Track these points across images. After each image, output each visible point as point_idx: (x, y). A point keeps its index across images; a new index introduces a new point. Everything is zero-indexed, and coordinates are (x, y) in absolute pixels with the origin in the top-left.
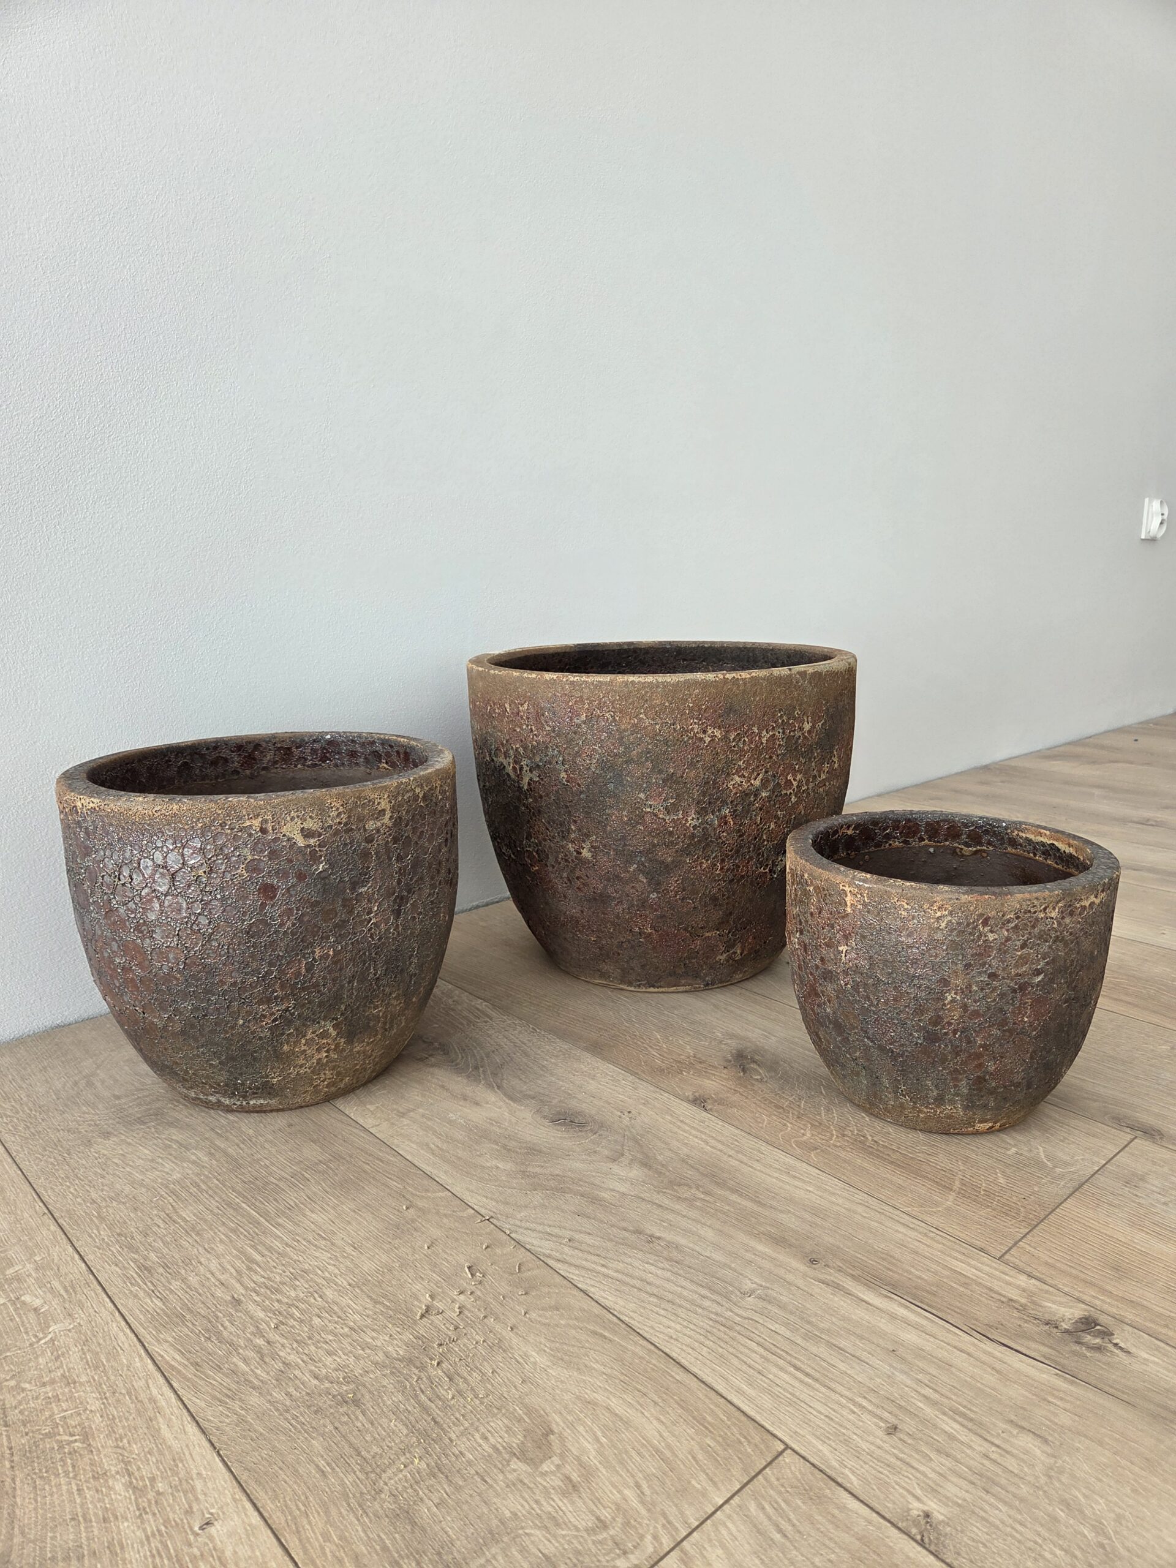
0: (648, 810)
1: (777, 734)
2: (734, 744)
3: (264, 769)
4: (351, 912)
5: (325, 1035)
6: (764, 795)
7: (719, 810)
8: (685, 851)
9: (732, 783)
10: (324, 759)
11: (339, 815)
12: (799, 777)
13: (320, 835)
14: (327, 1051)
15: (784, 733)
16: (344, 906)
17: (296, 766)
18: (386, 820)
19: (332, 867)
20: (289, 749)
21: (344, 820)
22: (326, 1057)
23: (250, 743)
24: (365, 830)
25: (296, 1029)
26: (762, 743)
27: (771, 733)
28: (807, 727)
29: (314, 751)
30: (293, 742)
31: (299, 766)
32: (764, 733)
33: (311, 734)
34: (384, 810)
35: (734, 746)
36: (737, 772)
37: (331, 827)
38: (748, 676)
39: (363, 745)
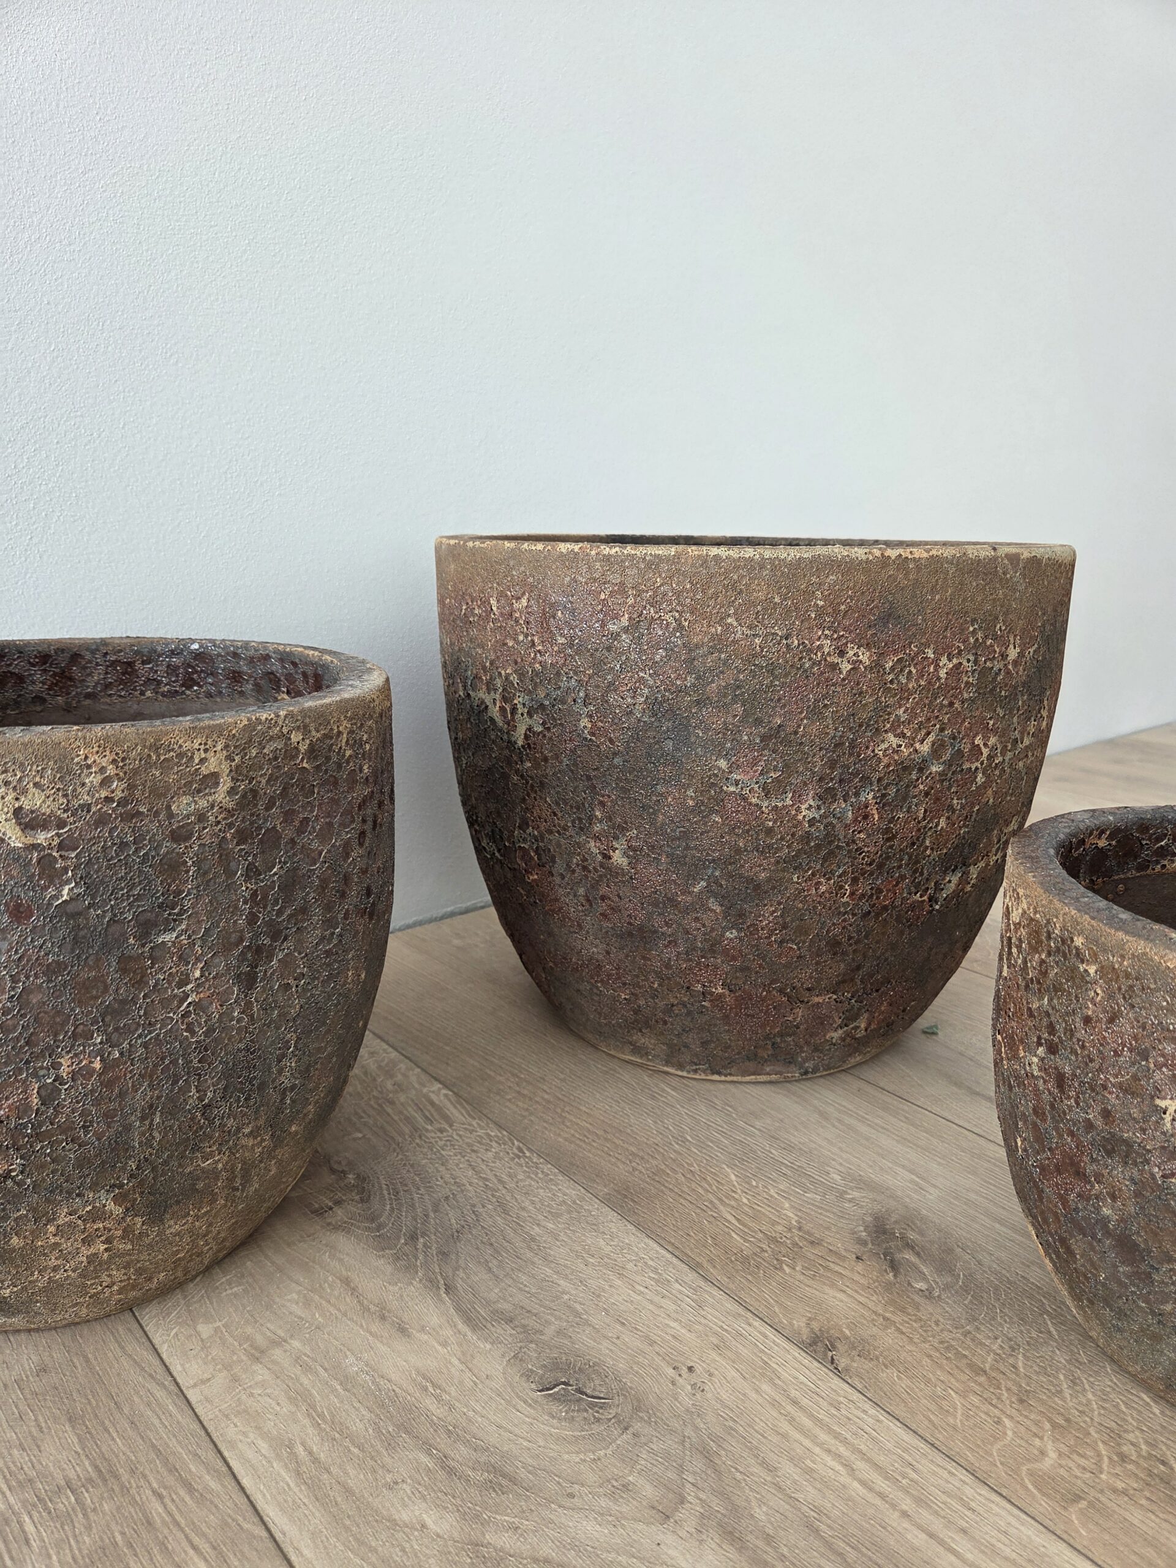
0: (732, 789)
1: (965, 663)
2: (891, 677)
4: (141, 983)
5: (97, 1215)
6: (934, 769)
7: (857, 794)
8: (792, 863)
9: (883, 746)
10: (189, 683)
12: (993, 741)
13: (61, 824)
14: (108, 1241)
15: (976, 662)
16: (124, 971)
18: (221, 794)
19: (91, 887)
20: (130, 664)
21: (119, 794)
22: (106, 1250)
23: (63, 651)
24: (171, 815)
26: (939, 679)
27: (955, 661)
28: (1013, 653)
29: (172, 669)
30: (137, 653)
31: (148, 694)
32: (944, 660)
33: (166, 642)
34: (214, 777)
35: (892, 682)
36: (893, 729)
37: (88, 807)
38: (925, 555)
39: (251, 661)
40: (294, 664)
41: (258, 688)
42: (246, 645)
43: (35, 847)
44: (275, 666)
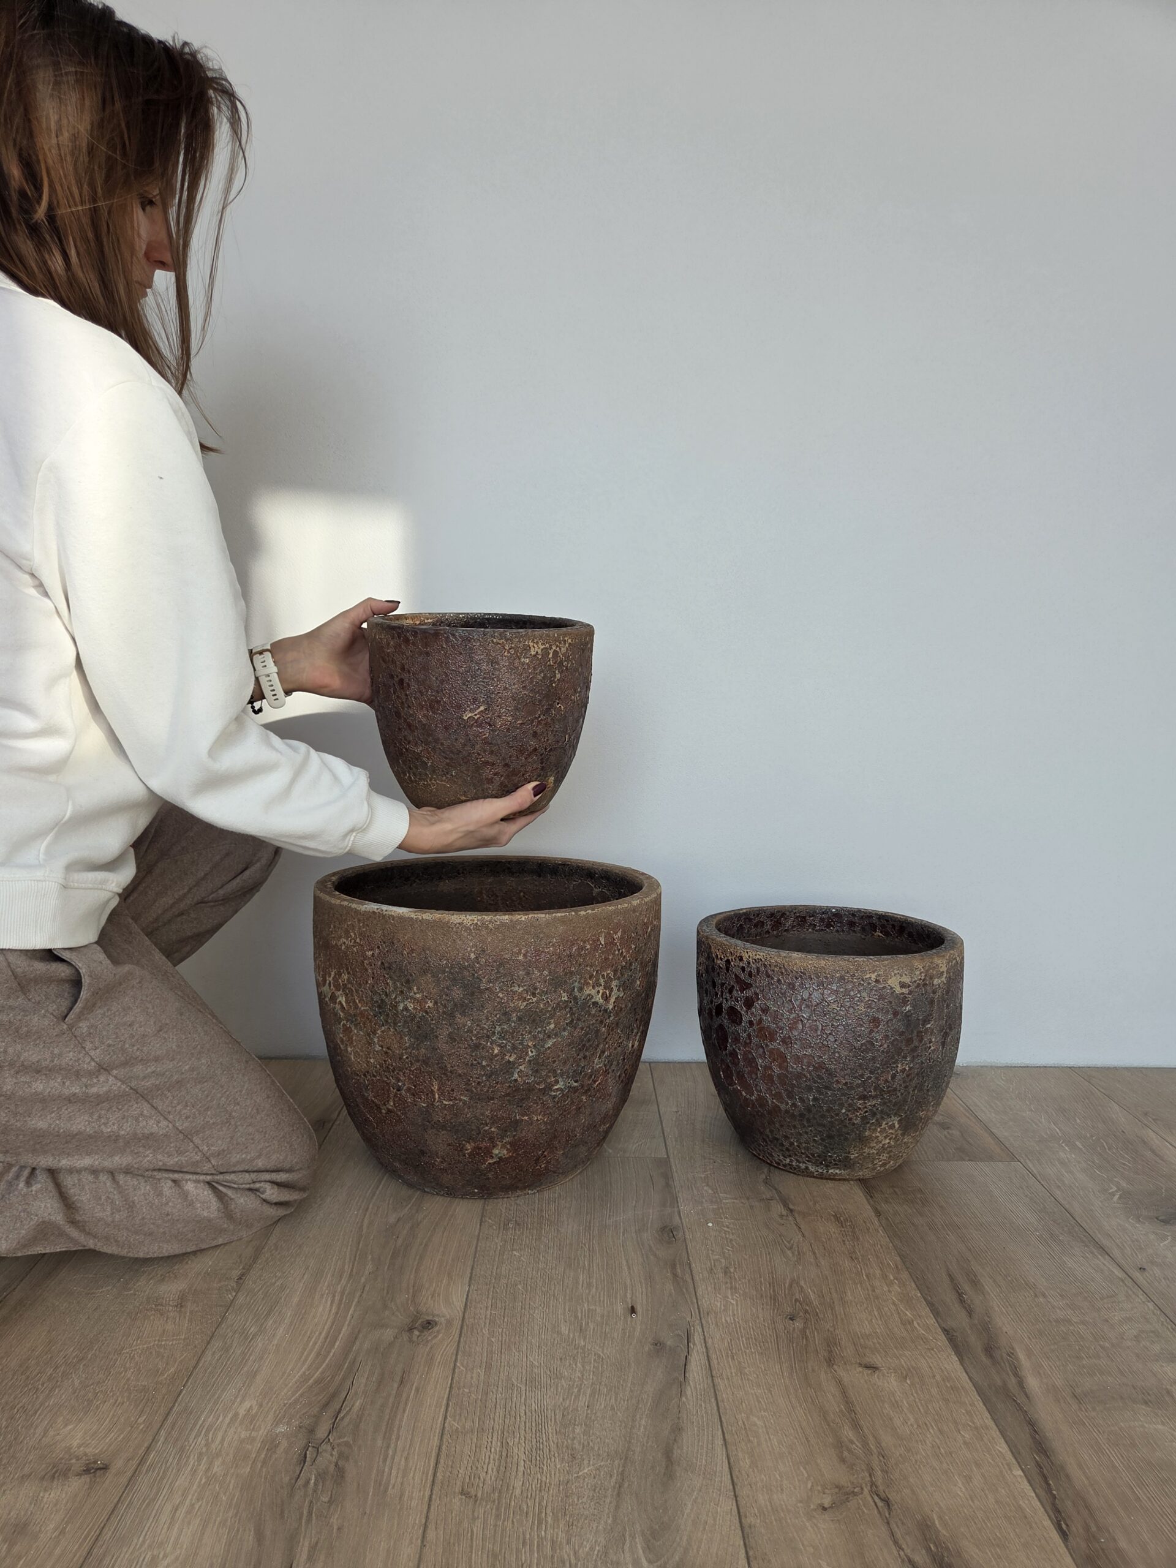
3: (786, 931)
4: (921, 1041)
5: (892, 1127)
10: (829, 926)
11: (921, 973)
13: (909, 986)
14: (890, 1139)
16: (918, 1036)
17: (808, 930)
18: (943, 979)
19: (914, 1007)
20: (804, 917)
21: (923, 978)
22: (889, 1143)
24: (933, 985)
25: (877, 1120)
29: (822, 920)
30: (807, 913)
31: (810, 930)
33: (821, 908)
34: (943, 972)
40: (887, 921)
41: (863, 929)
42: (859, 911)
43: (903, 994)
44: (875, 920)
